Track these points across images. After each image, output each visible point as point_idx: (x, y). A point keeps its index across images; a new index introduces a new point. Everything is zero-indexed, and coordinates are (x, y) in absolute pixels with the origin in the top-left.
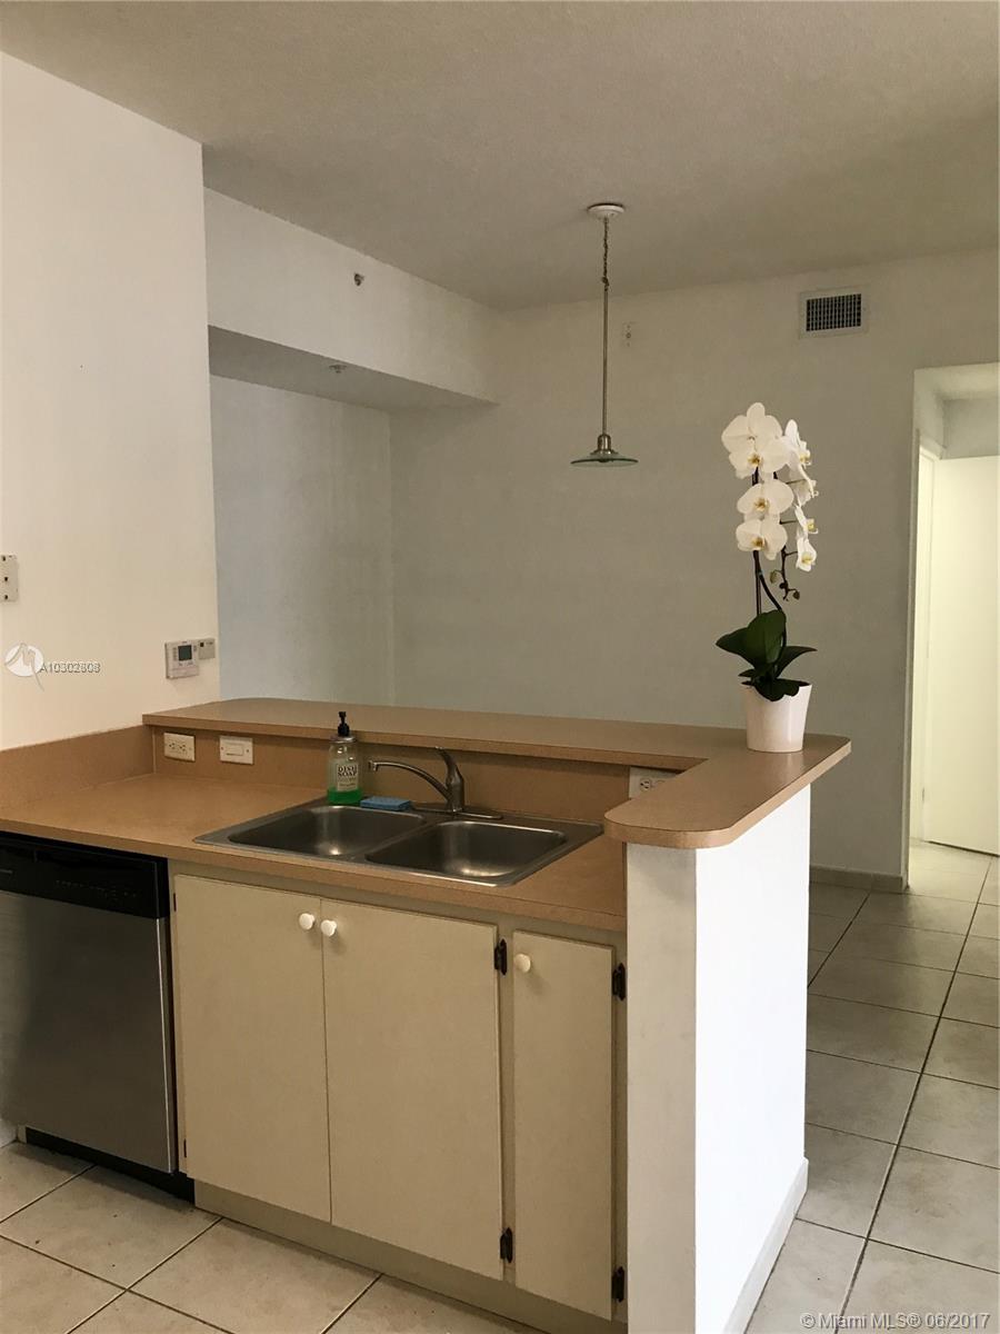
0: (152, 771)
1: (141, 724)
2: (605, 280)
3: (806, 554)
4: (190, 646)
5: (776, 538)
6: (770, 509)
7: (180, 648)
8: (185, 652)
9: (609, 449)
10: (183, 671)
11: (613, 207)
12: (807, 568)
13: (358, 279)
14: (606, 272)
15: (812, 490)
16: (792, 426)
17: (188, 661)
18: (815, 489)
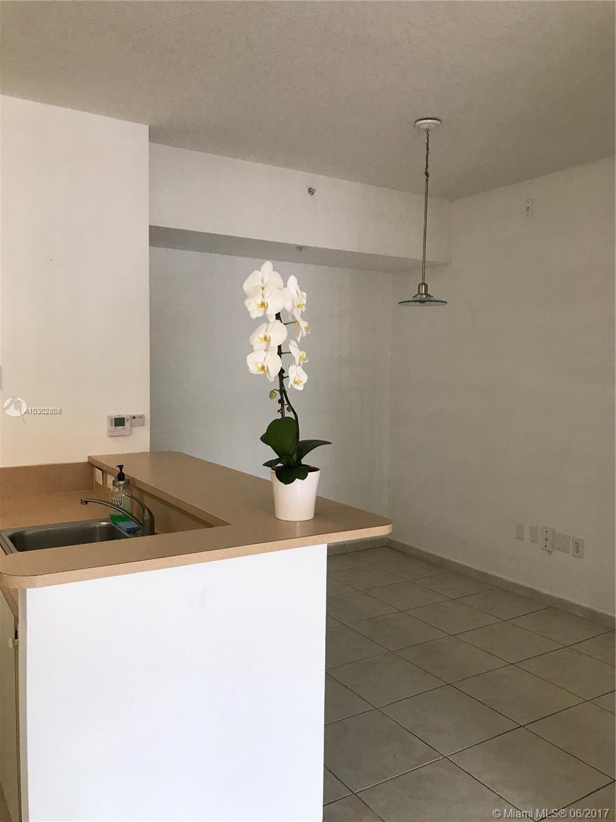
0: (92, 489)
1: (87, 461)
2: (427, 174)
3: (297, 378)
4: (124, 418)
5: (275, 365)
6: (271, 343)
7: (115, 419)
8: (119, 422)
9: (426, 294)
10: (117, 433)
11: (430, 121)
12: (300, 388)
13: (311, 191)
14: (427, 167)
15: (304, 329)
16: (293, 280)
17: (122, 427)
18: (306, 329)
